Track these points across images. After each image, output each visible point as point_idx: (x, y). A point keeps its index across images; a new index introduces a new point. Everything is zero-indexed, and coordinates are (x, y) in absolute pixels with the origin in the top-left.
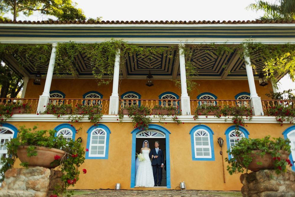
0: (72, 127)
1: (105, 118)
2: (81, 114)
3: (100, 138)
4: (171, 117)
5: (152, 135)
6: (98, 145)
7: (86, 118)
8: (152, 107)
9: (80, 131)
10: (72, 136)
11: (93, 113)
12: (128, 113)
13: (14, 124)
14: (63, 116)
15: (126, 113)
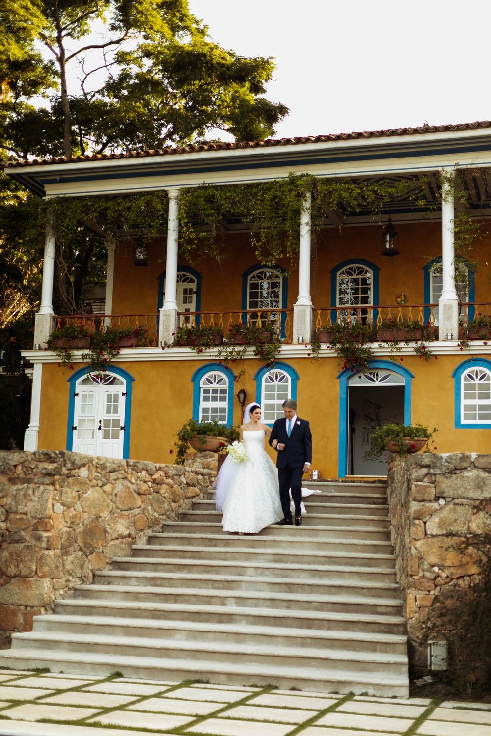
0: (226, 369)
1: (286, 351)
2: (240, 345)
3: (280, 388)
4: (413, 345)
5: (379, 380)
6: (276, 402)
7: (251, 352)
8: (379, 323)
9: (242, 377)
10: (227, 385)
11: (262, 341)
12: (329, 340)
13: (122, 366)
14: (208, 350)
15: (324, 340)
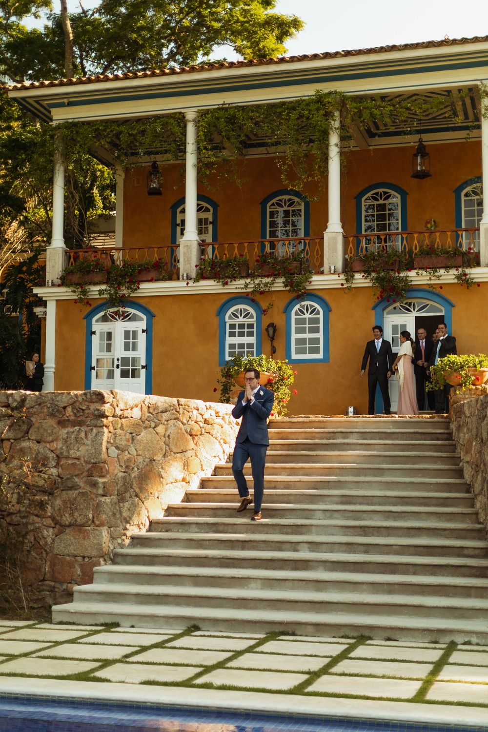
0: (253, 302)
1: (318, 282)
2: (268, 276)
3: (312, 321)
4: (453, 272)
5: (416, 310)
6: (308, 336)
7: (279, 284)
8: (416, 249)
9: (270, 310)
10: (255, 319)
11: (292, 272)
12: (363, 269)
13: (141, 302)
14: (234, 283)
15: (359, 269)
